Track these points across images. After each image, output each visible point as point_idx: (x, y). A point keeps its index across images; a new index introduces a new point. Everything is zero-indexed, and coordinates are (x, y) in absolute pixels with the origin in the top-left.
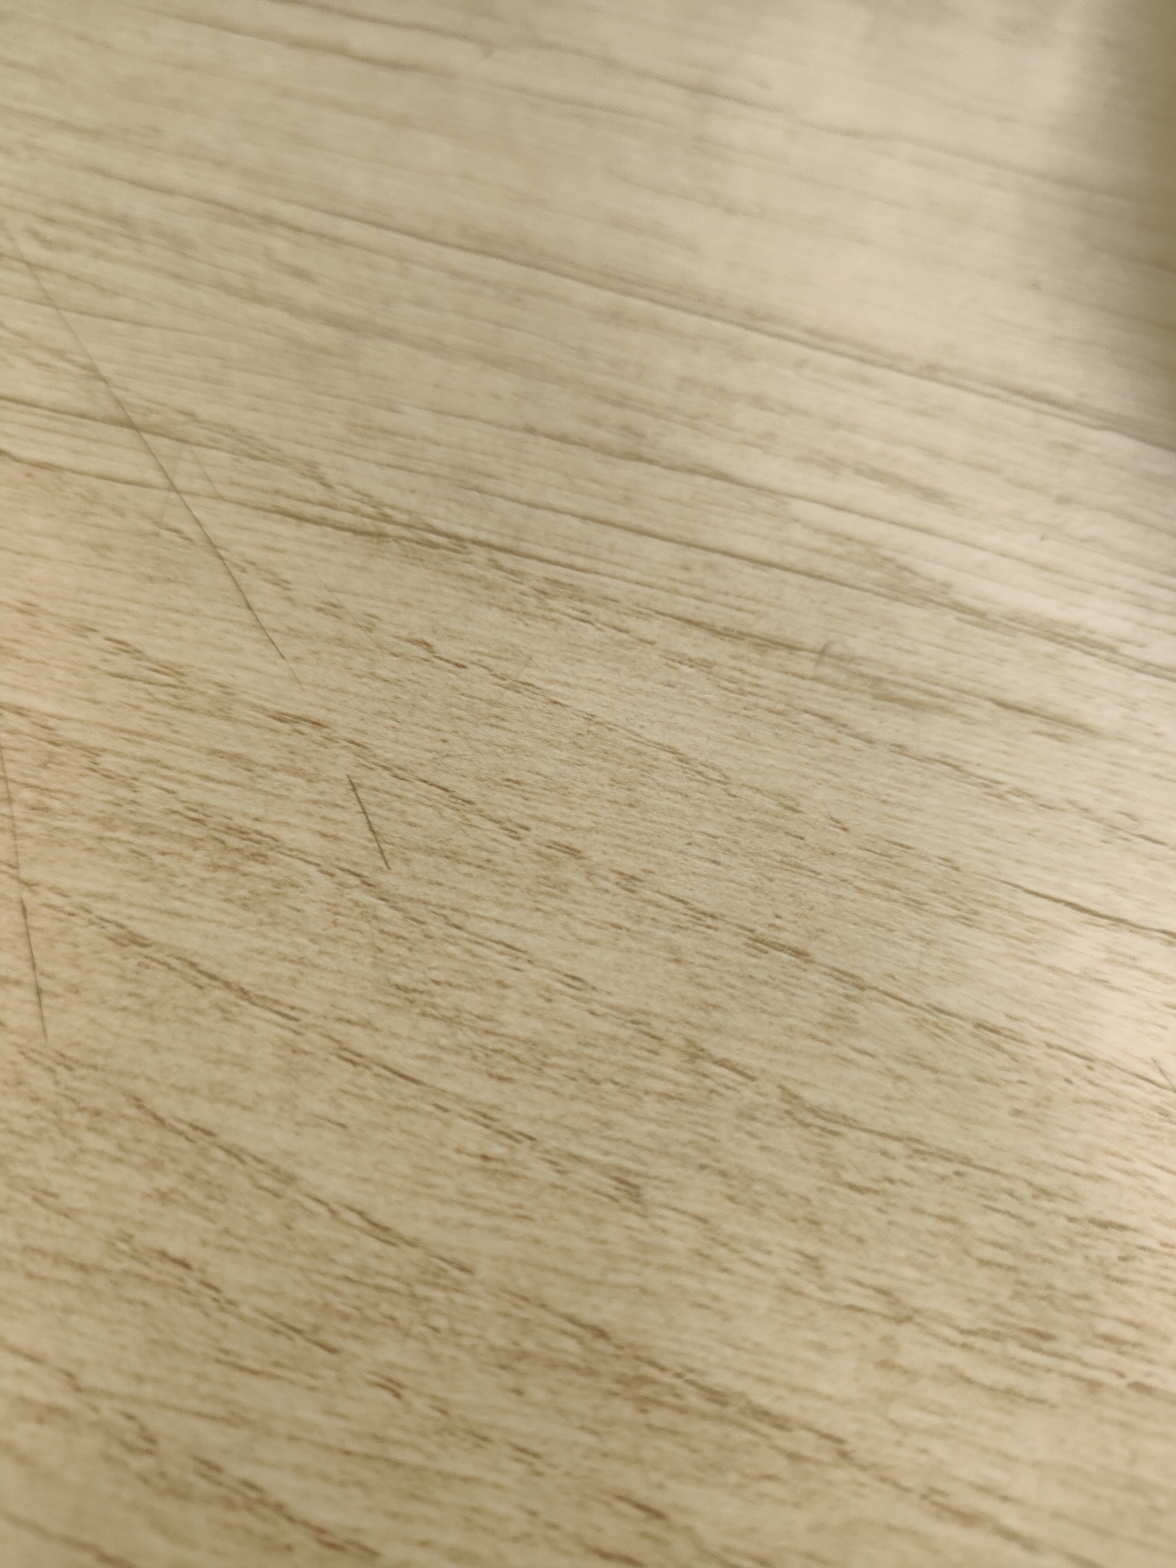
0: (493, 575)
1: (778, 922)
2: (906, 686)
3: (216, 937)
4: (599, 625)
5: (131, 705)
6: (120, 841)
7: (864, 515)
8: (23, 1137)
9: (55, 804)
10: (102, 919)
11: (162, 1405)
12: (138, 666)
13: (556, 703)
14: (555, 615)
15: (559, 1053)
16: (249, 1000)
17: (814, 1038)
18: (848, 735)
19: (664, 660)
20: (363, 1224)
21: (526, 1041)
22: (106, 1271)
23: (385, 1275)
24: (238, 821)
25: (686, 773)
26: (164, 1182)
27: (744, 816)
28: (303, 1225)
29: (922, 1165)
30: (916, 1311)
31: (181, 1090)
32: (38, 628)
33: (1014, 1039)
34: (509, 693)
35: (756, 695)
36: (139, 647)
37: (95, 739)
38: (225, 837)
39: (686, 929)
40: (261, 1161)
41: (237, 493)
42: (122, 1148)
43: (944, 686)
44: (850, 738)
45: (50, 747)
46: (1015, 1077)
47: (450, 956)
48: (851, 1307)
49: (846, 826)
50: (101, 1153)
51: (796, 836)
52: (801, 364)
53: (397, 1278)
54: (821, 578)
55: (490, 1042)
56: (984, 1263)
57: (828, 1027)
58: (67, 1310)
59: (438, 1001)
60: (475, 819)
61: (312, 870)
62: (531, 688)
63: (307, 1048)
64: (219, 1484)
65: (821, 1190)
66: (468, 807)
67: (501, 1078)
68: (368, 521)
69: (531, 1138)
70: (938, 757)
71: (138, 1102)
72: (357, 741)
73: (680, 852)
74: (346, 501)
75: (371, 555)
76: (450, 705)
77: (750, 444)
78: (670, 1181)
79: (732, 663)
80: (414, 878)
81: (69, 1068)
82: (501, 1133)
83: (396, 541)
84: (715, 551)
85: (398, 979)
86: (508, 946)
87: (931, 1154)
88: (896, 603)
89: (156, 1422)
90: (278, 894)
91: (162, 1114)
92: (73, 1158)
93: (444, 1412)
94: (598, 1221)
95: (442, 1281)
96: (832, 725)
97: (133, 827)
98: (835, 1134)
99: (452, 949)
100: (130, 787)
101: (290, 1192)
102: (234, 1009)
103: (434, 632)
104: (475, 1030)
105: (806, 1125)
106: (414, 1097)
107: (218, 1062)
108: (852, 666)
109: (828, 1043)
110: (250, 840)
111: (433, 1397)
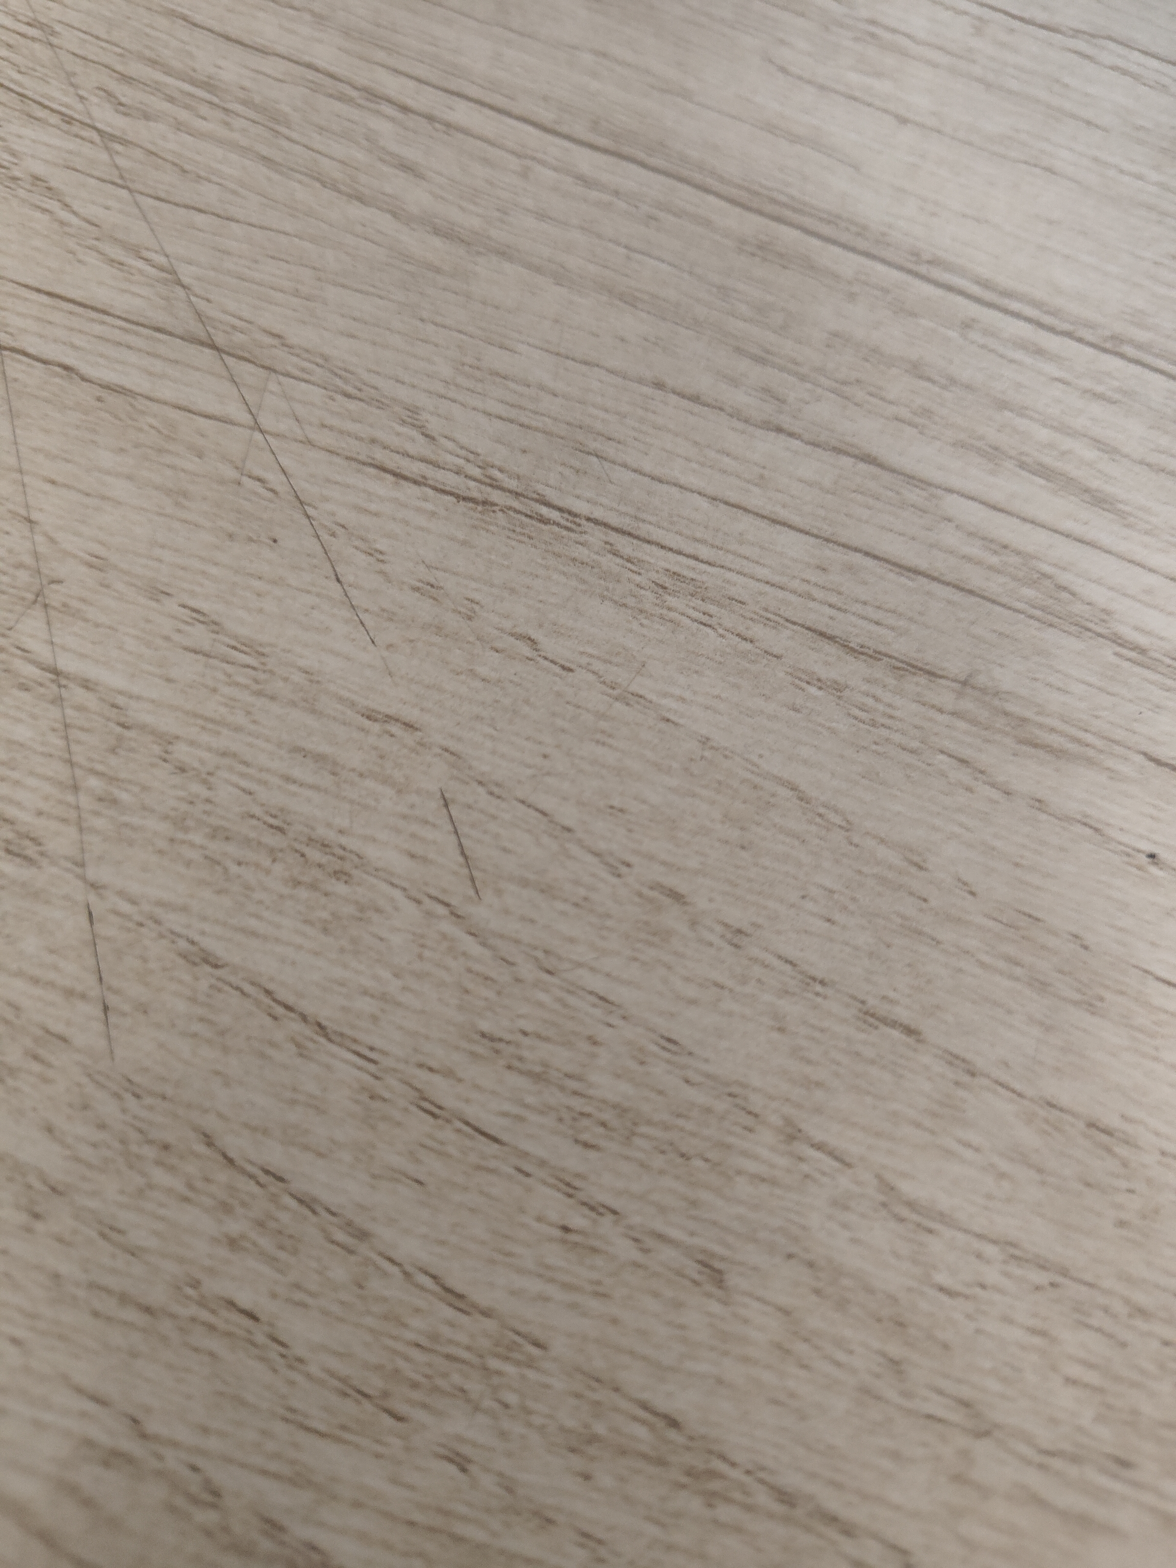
0: (608, 562)
1: (891, 994)
2: (1052, 730)
3: (293, 963)
4: (721, 631)
5: (206, 687)
6: (192, 845)
7: (1024, 520)
8: (90, 1166)
9: (124, 796)
10: (172, 932)
11: (229, 1460)
12: (214, 640)
13: (668, 720)
14: (672, 615)
15: (649, 1123)
16: (326, 1036)
17: (918, 1125)
18: (985, 783)
19: (789, 678)
20: (437, 1289)
21: (615, 1106)
22: (173, 1316)
23: (458, 1344)
24: (321, 832)
25: (804, 814)
26: (234, 1227)
27: (865, 869)
28: (375, 1285)
29: (1018, 1272)
30: (997, 1426)
31: (254, 1129)
32: (107, 587)
33: (1127, 1143)
34: (618, 705)
35: (889, 728)
36: (215, 617)
37: (168, 723)
38: (307, 850)
39: (794, 994)
40: (334, 1214)
41: (326, 439)
42: (190, 1186)
43: (1094, 734)
44: (987, 787)
45: (119, 729)
46: (1124, 1184)
47: (540, 1005)
48: (929, 1417)
49: (973, 889)
50: (169, 1191)
51: (919, 898)
52: (967, 325)
53: (468, 1348)
54: (971, 592)
55: (577, 1103)
56: (1071, 1381)
57: (934, 1115)
58: (134, 1354)
59: (526, 1054)
60: (574, 849)
61: (397, 894)
62: (642, 701)
63: (387, 1095)
64: (282, 1543)
65: (910, 1290)
66: (567, 835)
67: (586, 1145)
68: (472, 484)
69: (615, 1212)
70: (1079, 817)
71: (209, 1140)
72: (452, 749)
73: (792, 906)
74: (450, 458)
75: (475, 527)
76: (554, 714)
77: (902, 421)
78: (755, 1269)
79: (865, 687)
80: (506, 912)
81: (137, 1096)
82: (584, 1204)
83: (502, 510)
84: (856, 550)
85: (485, 1026)
86: (602, 998)
87: (1027, 1261)
88: (1051, 630)
89: (221, 1476)
90: (361, 919)
91: (232, 1154)
92: (140, 1193)
93: (509, 1490)
94: (678, 1305)
95: (516, 1355)
96: (969, 770)
97: (207, 830)
98: (930, 1231)
99: (542, 996)
100: (205, 782)
101: (363, 1249)
102: (310, 1045)
103: (541, 626)
104: (562, 1088)
105: (902, 1220)
106: (495, 1157)
107: (293, 1102)
108: (996, 702)
109: (933, 1132)
110: (334, 855)
111: (501, 1475)
